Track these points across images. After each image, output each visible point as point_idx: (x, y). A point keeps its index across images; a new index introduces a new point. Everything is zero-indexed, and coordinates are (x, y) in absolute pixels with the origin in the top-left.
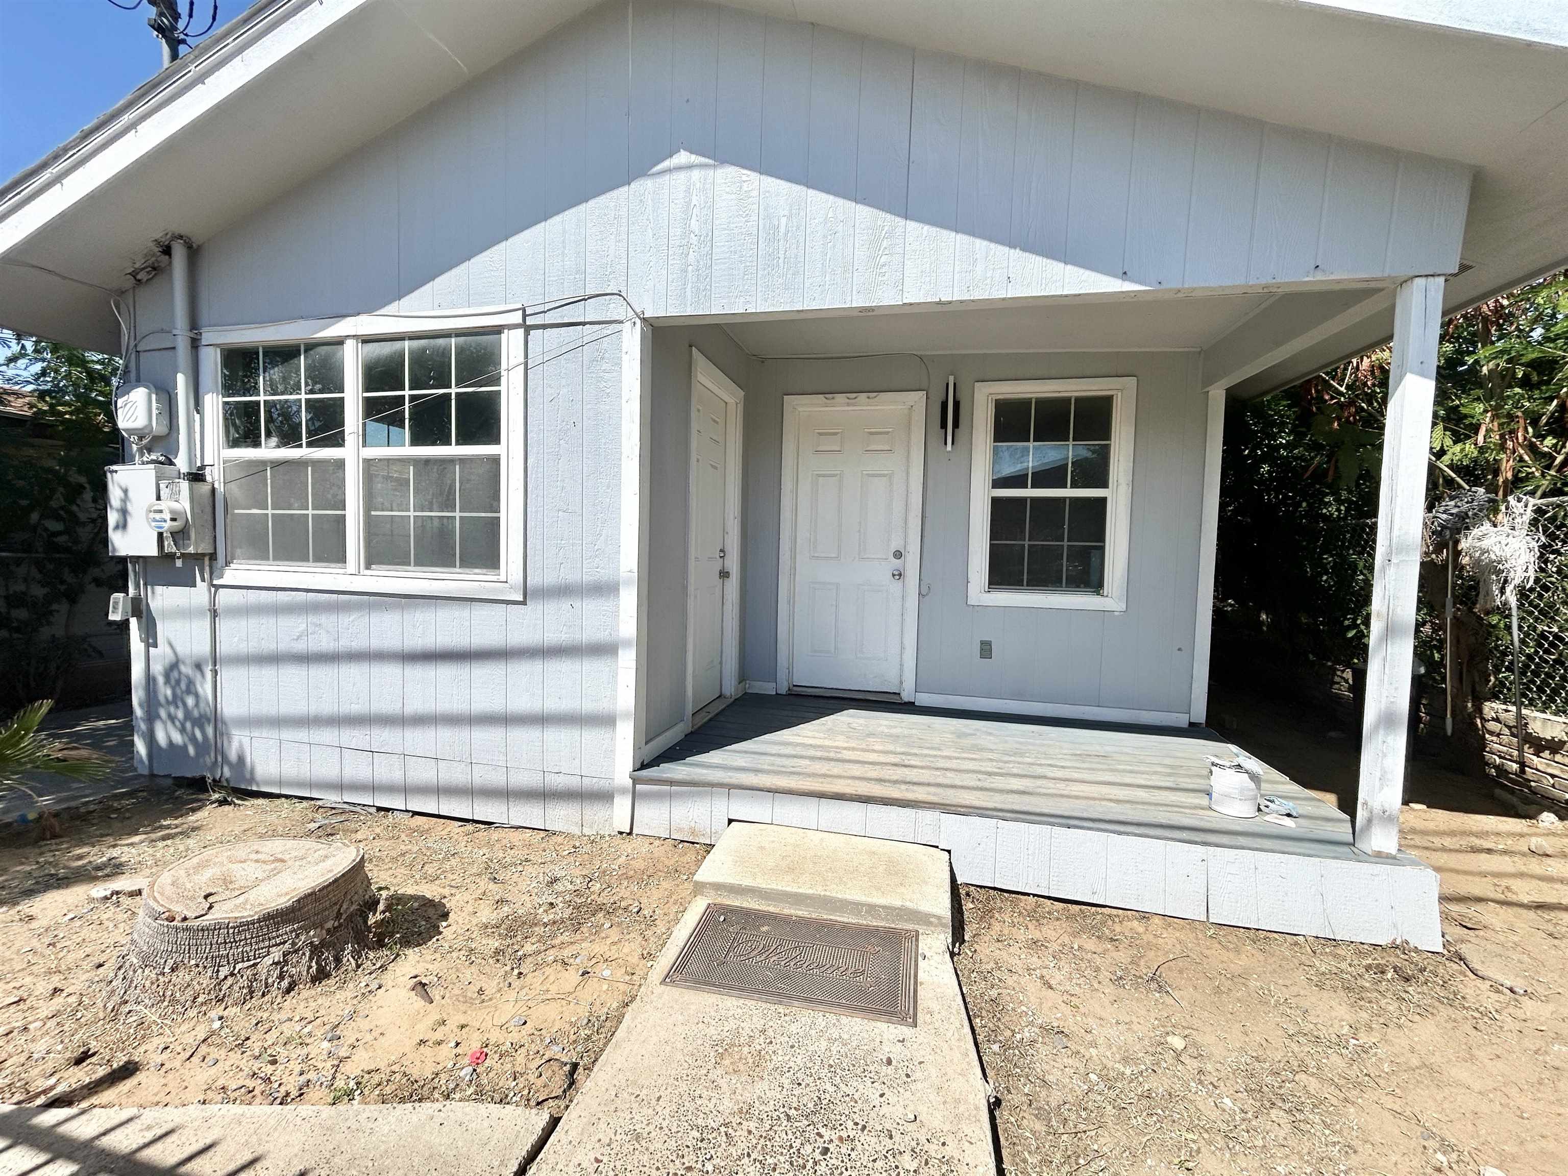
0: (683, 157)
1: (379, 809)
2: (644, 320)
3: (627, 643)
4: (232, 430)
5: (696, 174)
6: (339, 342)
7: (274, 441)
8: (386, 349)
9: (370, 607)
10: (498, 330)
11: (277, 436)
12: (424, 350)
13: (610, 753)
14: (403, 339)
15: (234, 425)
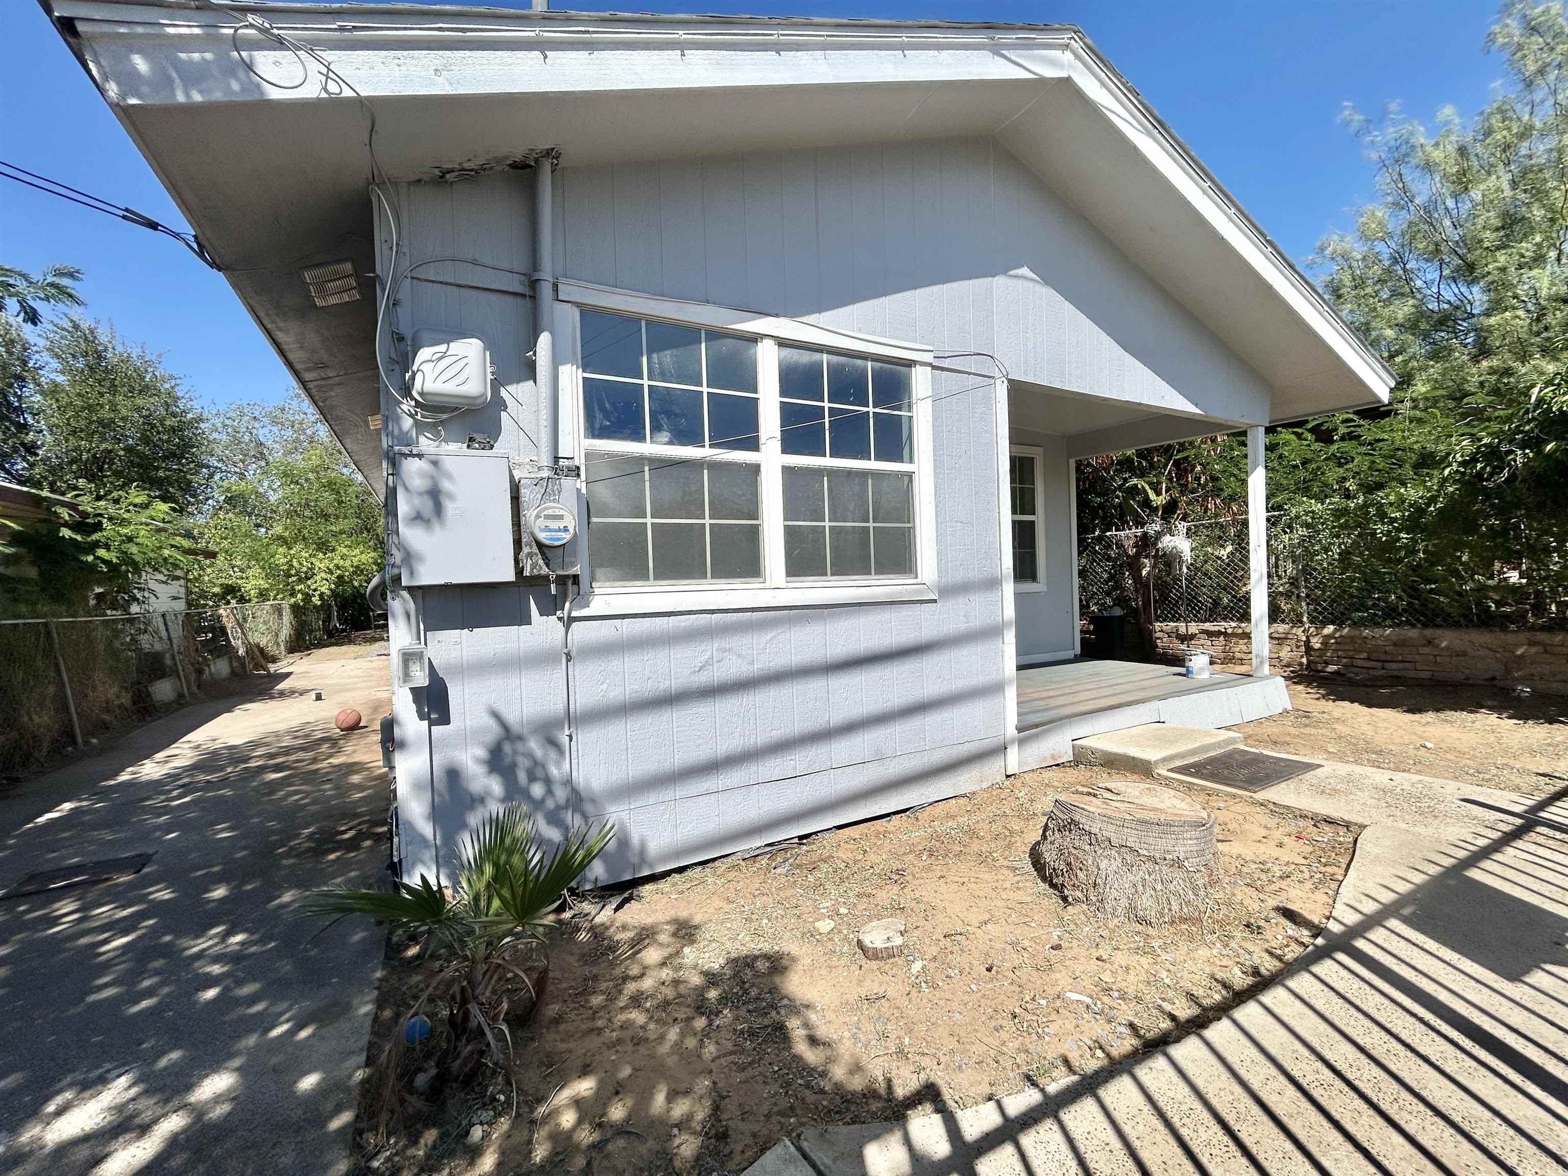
0: (1025, 271)
1: (801, 838)
2: (1010, 381)
3: (1009, 625)
4: (599, 415)
5: (1031, 285)
6: (754, 339)
7: (665, 436)
8: (805, 357)
9: (790, 621)
10: (910, 364)
11: (670, 431)
12: (843, 366)
13: (1001, 716)
14: (822, 351)
15: (602, 409)
